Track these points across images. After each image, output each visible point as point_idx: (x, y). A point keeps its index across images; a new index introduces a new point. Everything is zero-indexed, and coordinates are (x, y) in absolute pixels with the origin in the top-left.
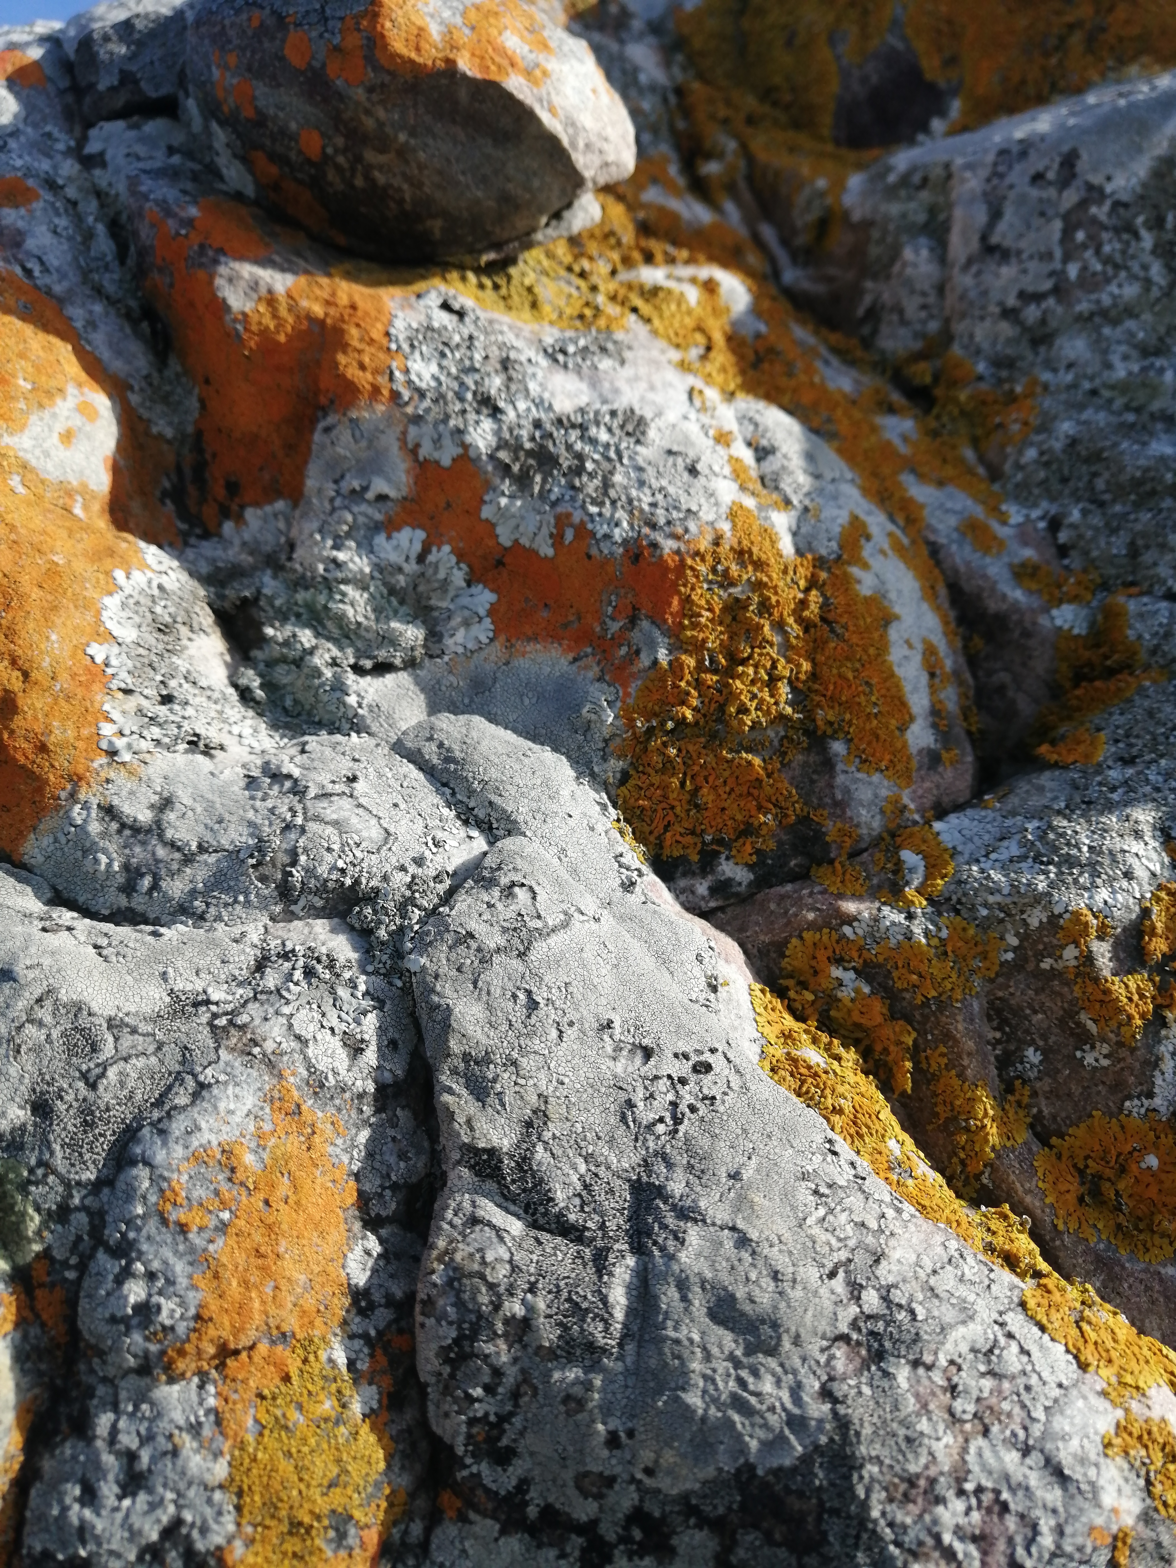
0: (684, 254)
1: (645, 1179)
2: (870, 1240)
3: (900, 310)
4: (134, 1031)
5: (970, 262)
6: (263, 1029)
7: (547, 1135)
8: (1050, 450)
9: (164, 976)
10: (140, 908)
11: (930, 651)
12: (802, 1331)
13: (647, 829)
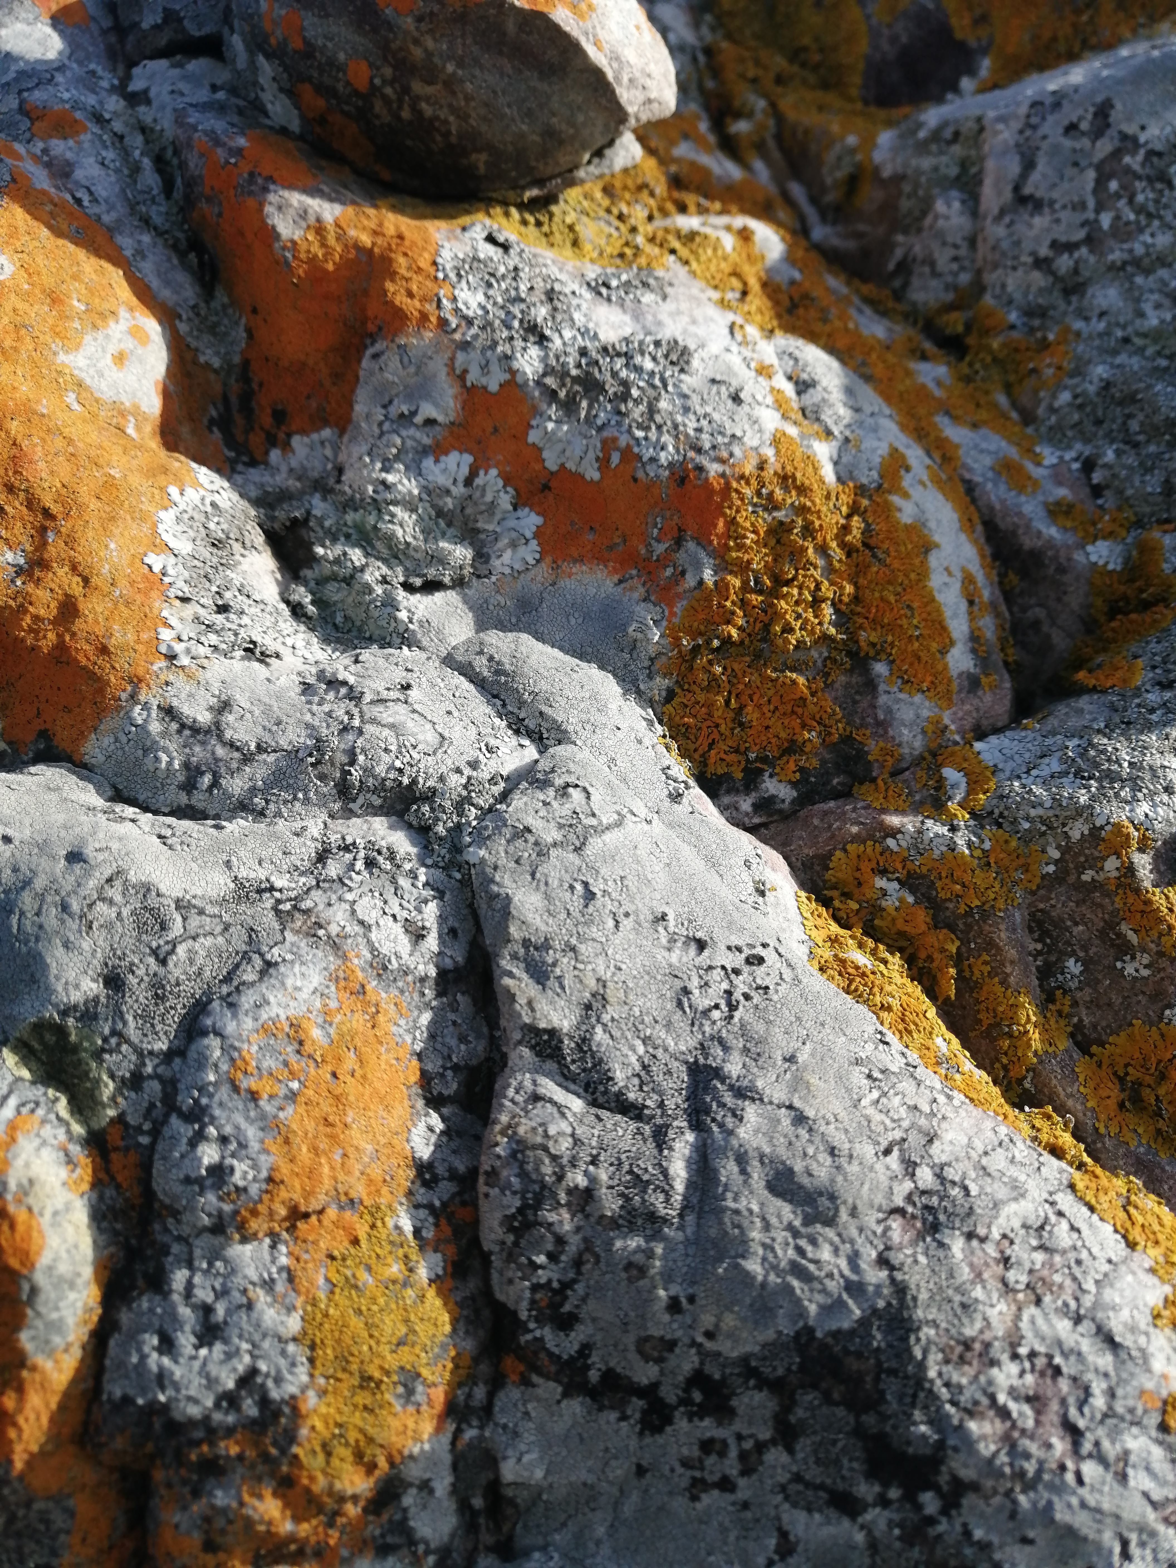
0: (718, 206)
1: (702, 1061)
2: (923, 1122)
3: (931, 263)
4: (201, 912)
5: (1002, 212)
6: (326, 914)
7: (606, 1018)
8: (1084, 393)
9: (228, 864)
10: (200, 806)
11: (968, 580)
12: (859, 1203)
13: (692, 747)
